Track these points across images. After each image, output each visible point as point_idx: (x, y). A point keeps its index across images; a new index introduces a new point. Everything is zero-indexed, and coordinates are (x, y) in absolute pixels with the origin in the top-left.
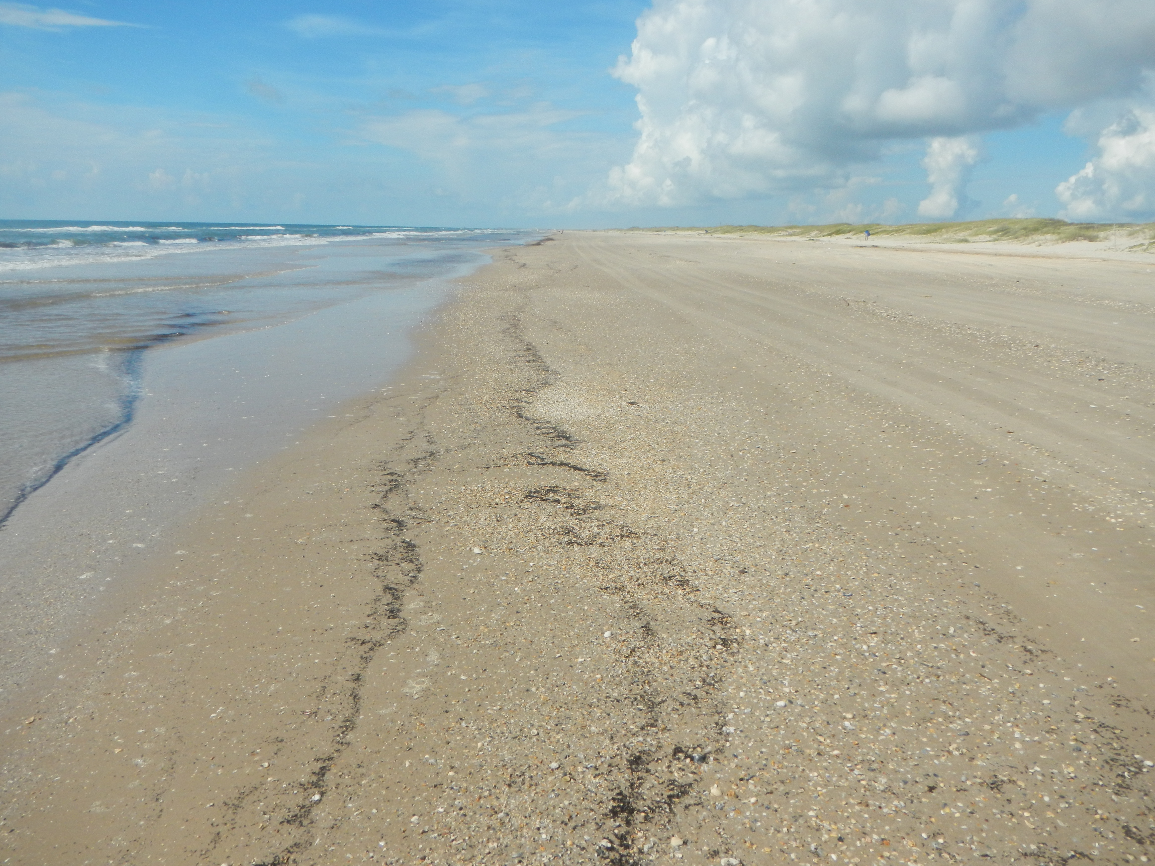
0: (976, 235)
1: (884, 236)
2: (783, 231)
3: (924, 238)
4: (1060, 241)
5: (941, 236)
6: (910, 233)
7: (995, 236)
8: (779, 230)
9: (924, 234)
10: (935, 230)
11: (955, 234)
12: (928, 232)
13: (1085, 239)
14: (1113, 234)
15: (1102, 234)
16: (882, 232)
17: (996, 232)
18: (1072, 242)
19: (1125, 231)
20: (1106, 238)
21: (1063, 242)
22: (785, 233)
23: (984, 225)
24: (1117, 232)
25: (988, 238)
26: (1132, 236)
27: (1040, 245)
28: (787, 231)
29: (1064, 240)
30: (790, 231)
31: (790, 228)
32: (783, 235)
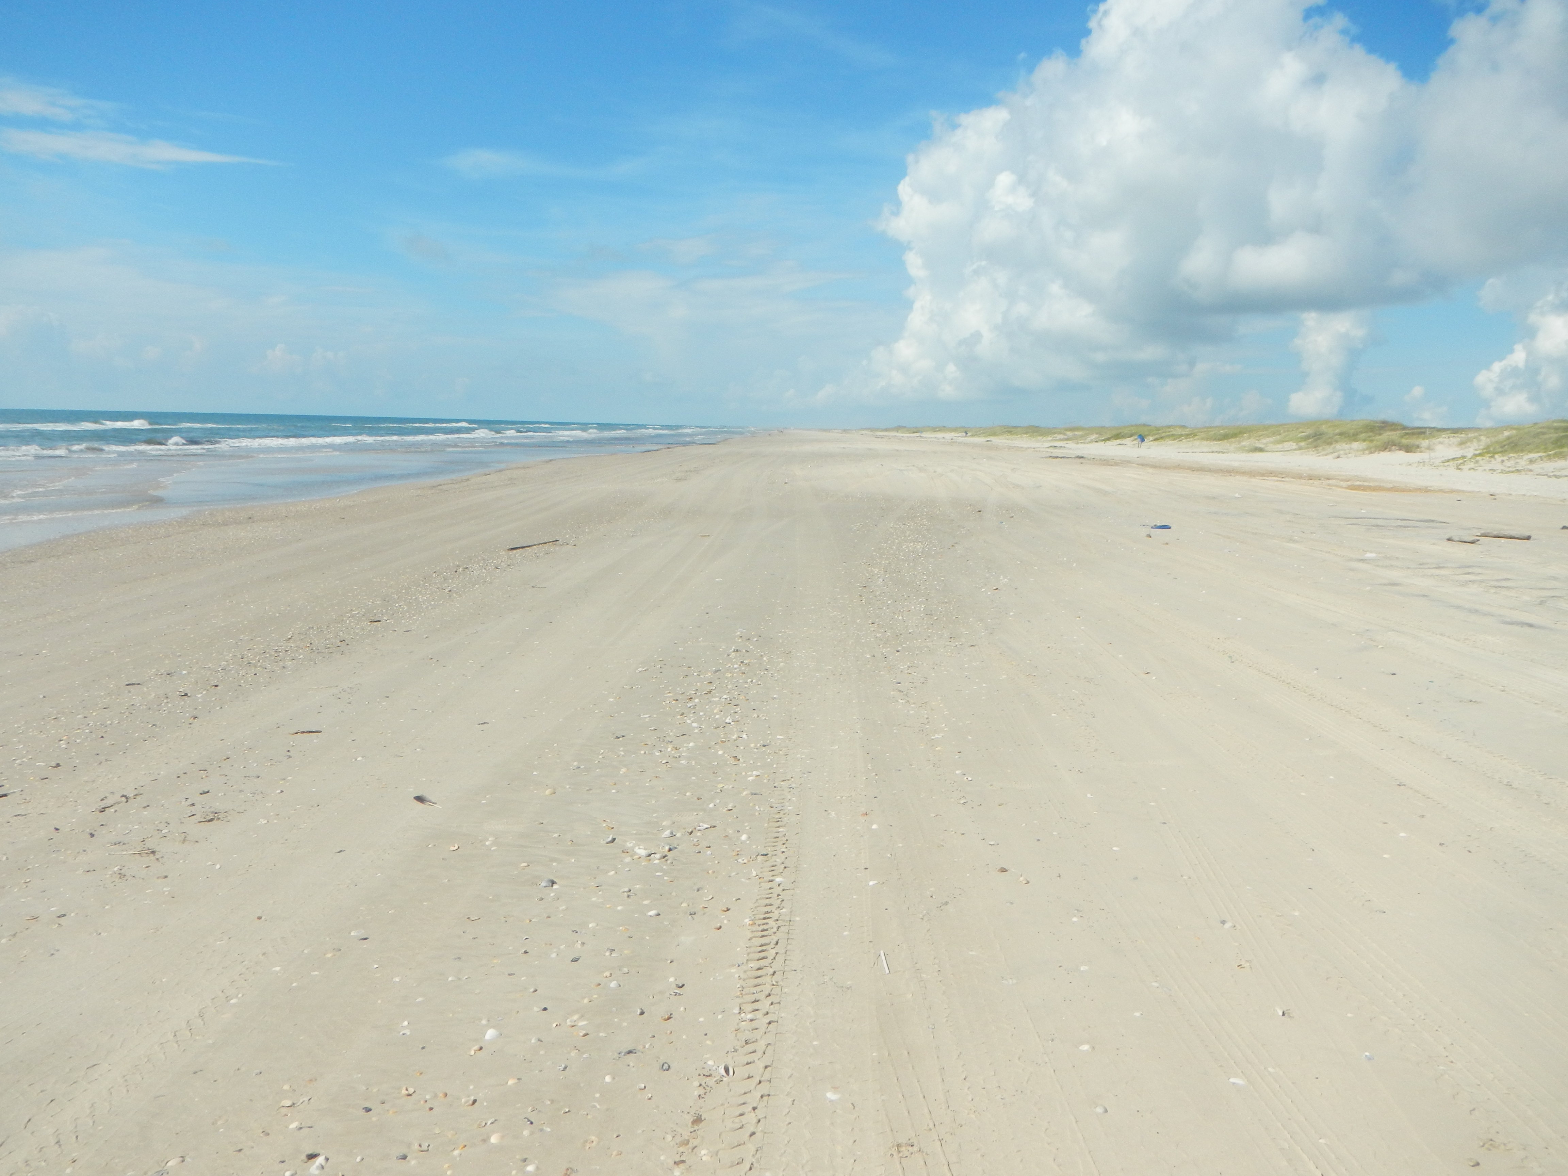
0: (1282, 442)
1: (1171, 442)
2: (1060, 433)
3: (1216, 445)
4: (1367, 452)
5: (1240, 442)
6: (1203, 439)
7: (1303, 444)
8: (1055, 433)
9: (1219, 440)
10: (1234, 435)
11: (1258, 440)
12: (1225, 437)
13: (1400, 450)
14: (1440, 443)
15: (1425, 443)
16: (1169, 436)
17: (1307, 438)
18: (1382, 453)
19: (1456, 439)
20: (1429, 448)
21: (1371, 453)
22: (1062, 437)
23: (1297, 429)
24: (1447, 440)
25: (1294, 445)
26: (1463, 446)
27: (1338, 457)
28: (1065, 434)
29: (1373, 450)
30: (1069, 434)
31: (1072, 429)
32: (1061, 440)
